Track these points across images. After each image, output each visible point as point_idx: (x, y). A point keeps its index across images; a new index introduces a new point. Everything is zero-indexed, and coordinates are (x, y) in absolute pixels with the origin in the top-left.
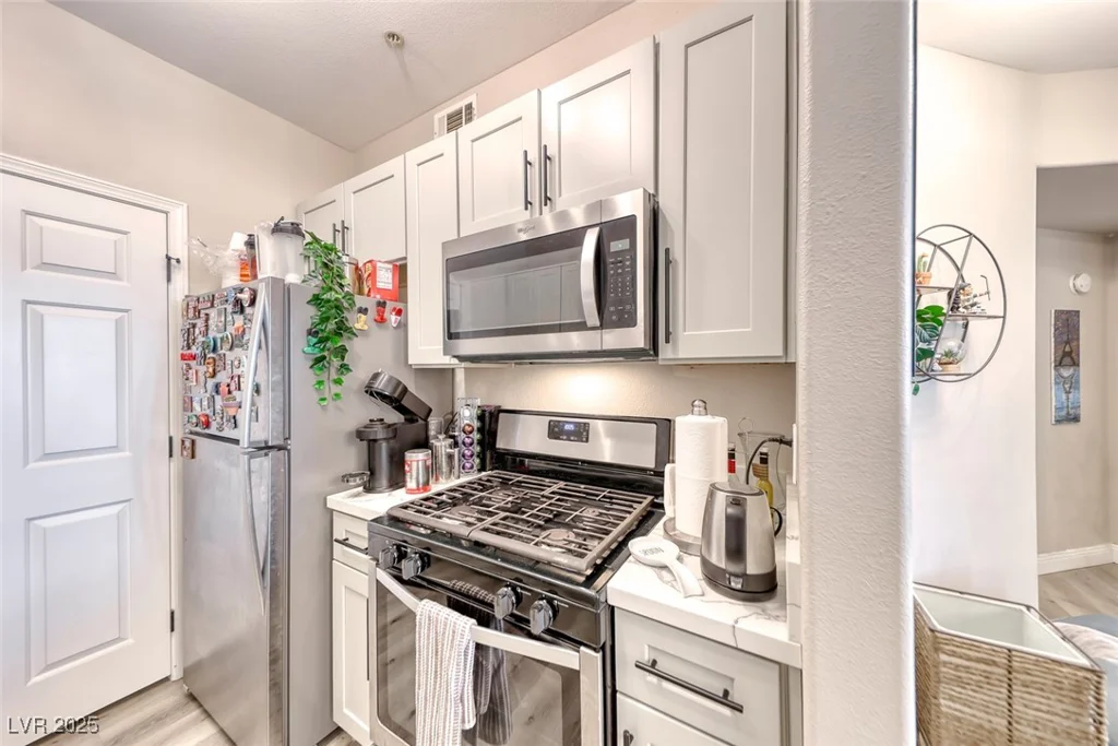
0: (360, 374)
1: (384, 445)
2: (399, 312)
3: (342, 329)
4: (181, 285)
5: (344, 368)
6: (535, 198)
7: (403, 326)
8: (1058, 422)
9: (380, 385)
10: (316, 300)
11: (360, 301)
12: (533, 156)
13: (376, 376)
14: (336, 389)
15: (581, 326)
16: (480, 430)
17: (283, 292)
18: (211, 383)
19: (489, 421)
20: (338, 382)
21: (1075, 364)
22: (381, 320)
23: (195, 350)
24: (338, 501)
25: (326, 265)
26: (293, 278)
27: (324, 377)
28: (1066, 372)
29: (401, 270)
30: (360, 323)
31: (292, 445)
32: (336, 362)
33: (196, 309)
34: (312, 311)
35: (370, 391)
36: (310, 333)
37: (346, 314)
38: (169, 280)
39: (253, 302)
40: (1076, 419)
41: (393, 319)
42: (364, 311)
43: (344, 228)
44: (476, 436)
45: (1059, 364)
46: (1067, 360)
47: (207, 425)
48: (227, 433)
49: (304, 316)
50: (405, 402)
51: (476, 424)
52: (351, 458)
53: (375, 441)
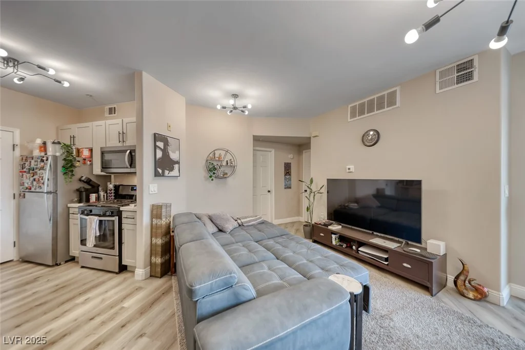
0: (77, 176)
1: (84, 193)
2: (90, 161)
3: (73, 166)
4: (18, 152)
5: (73, 175)
6: (121, 140)
7: (91, 164)
8: (285, 188)
9: (83, 179)
10: (65, 159)
11: (78, 159)
12: (121, 132)
13: (82, 177)
14: (70, 180)
15: (127, 168)
16: (114, 190)
17: (55, 158)
18: (32, 179)
19: (117, 188)
20: (71, 178)
21: (290, 175)
22: (85, 163)
23: (25, 170)
24: (71, 205)
25: (67, 151)
26: (58, 154)
27: (67, 177)
28: (287, 177)
29: (91, 150)
30: (77, 164)
31: (58, 192)
32: (70, 173)
33: (25, 159)
34: (64, 162)
35: (80, 180)
36: (63, 167)
37: (73, 162)
38: (14, 150)
39: (47, 160)
40: (290, 188)
41: (89, 163)
42: (79, 161)
43: (74, 137)
44: (113, 191)
45: (285, 175)
46: (288, 174)
47: (30, 189)
48: (37, 190)
49: (61, 163)
50: (91, 183)
51: (113, 189)
53: (82, 191)
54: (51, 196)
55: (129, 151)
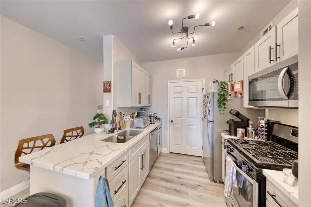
0: (228, 110)
1: (233, 125)
2: (241, 94)
3: (225, 99)
5: (225, 108)
6: (273, 57)
7: (242, 97)
9: (232, 112)
10: (219, 94)
11: (229, 93)
13: (232, 110)
14: (223, 112)
16: (266, 128)
17: (213, 93)
18: (205, 109)
20: (224, 110)
22: (236, 96)
23: (204, 103)
24: (223, 135)
25: (222, 87)
26: (215, 91)
27: (221, 109)
29: (242, 83)
30: (229, 98)
31: (214, 121)
32: (223, 106)
33: (204, 96)
34: (218, 96)
35: (230, 112)
36: (218, 101)
37: (226, 96)
38: (202, 92)
39: (209, 96)
41: (239, 96)
42: (230, 95)
43: (231, 74)
44: (264, 129)
47: (205, 116)
49: (217, 98)
50: (240, 116)
51: (264, 126)
52: (227, 127)
53: (231, 124)
54: (211, 124)
55: (284, 70)
